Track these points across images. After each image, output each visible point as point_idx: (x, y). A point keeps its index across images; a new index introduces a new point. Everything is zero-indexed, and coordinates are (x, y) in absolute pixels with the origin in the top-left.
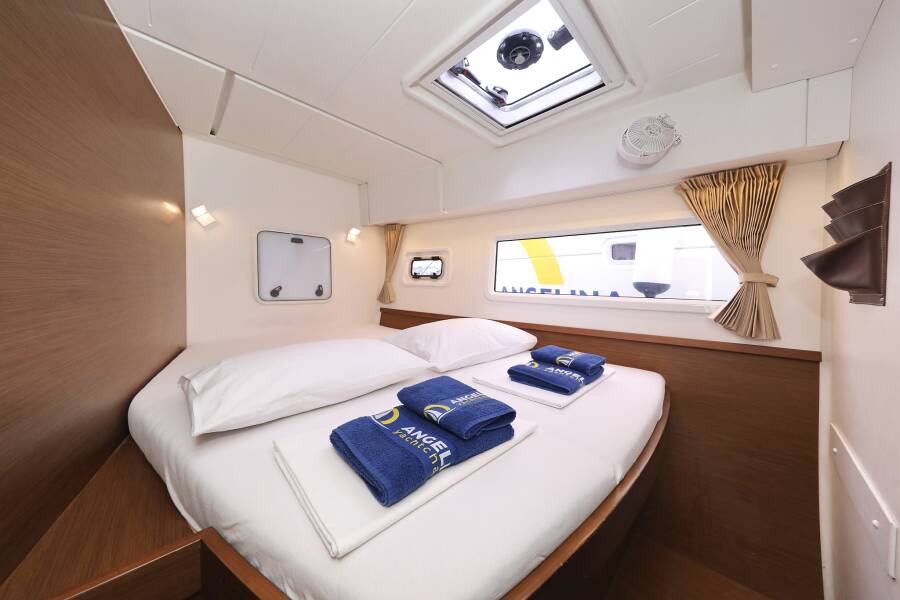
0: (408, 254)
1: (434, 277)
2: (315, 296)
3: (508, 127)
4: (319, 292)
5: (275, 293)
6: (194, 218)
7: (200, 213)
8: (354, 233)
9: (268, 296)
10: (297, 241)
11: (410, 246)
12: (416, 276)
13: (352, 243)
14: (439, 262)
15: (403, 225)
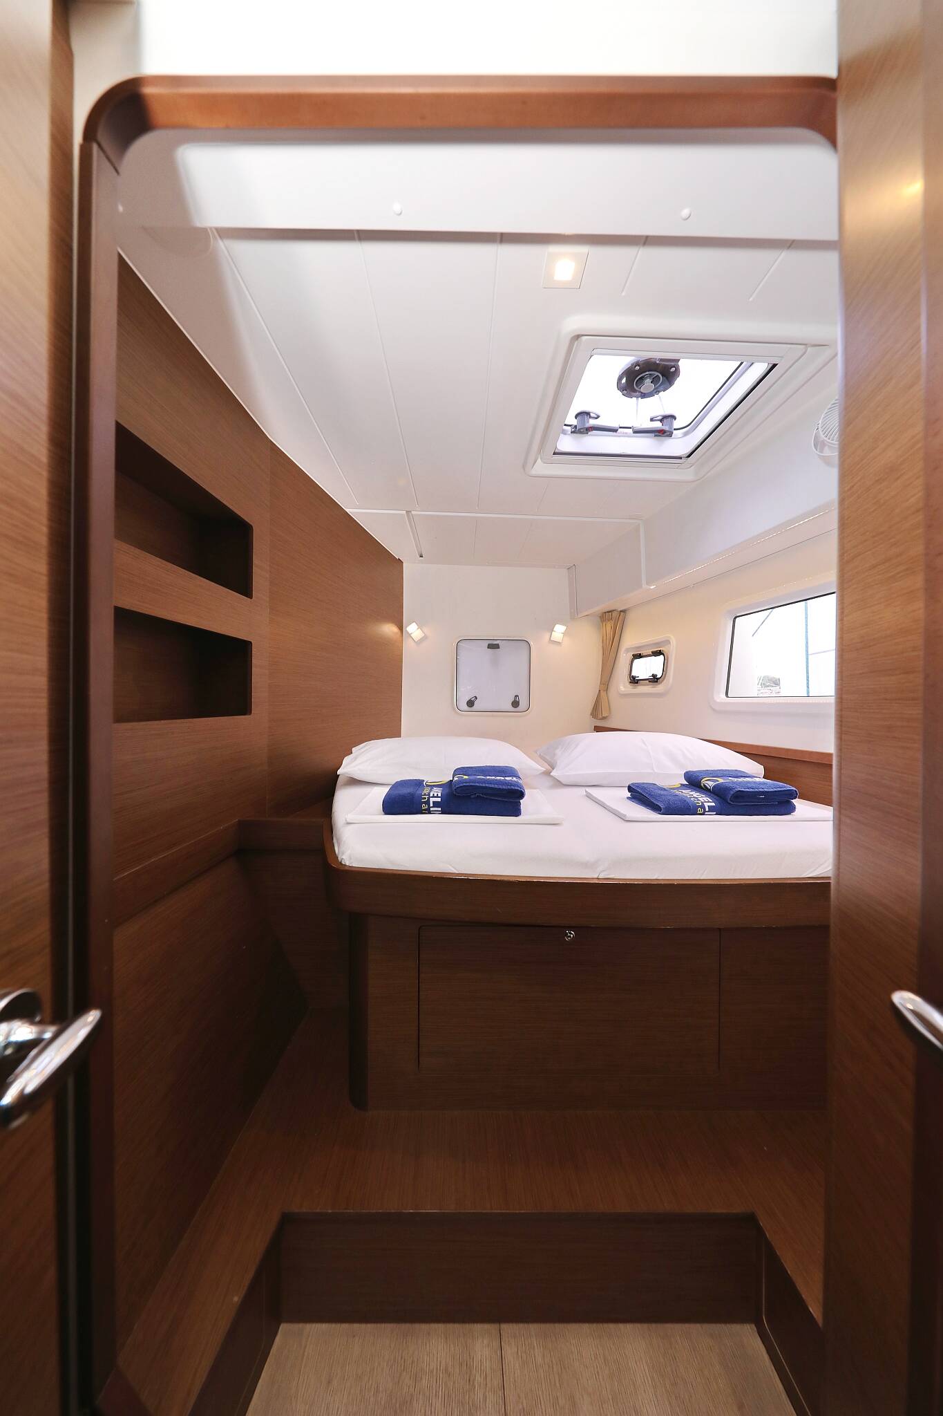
0: (627, 650)
1: (654, 680)
2: (511, 708)
3: (689, 456)
4: (515, 704)
5: (471, 703)
6: (409, 635)
7: (413, 629)
8: (559, 630)
9: (464, 706)
10: (493, 646)
11: (631, 639)
12: (634, 681)
13: (558, 643)
14: (662, 656)
15: (624, 611)
